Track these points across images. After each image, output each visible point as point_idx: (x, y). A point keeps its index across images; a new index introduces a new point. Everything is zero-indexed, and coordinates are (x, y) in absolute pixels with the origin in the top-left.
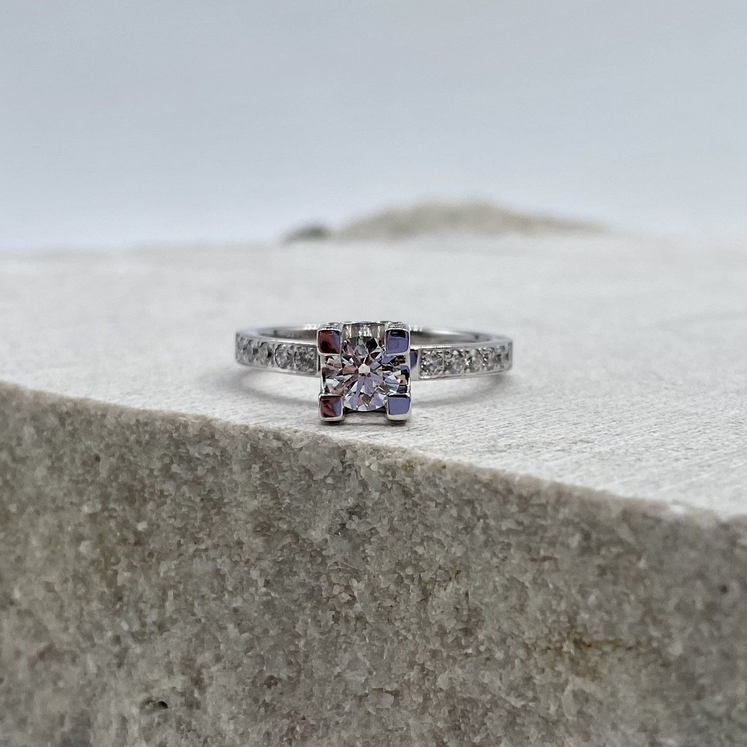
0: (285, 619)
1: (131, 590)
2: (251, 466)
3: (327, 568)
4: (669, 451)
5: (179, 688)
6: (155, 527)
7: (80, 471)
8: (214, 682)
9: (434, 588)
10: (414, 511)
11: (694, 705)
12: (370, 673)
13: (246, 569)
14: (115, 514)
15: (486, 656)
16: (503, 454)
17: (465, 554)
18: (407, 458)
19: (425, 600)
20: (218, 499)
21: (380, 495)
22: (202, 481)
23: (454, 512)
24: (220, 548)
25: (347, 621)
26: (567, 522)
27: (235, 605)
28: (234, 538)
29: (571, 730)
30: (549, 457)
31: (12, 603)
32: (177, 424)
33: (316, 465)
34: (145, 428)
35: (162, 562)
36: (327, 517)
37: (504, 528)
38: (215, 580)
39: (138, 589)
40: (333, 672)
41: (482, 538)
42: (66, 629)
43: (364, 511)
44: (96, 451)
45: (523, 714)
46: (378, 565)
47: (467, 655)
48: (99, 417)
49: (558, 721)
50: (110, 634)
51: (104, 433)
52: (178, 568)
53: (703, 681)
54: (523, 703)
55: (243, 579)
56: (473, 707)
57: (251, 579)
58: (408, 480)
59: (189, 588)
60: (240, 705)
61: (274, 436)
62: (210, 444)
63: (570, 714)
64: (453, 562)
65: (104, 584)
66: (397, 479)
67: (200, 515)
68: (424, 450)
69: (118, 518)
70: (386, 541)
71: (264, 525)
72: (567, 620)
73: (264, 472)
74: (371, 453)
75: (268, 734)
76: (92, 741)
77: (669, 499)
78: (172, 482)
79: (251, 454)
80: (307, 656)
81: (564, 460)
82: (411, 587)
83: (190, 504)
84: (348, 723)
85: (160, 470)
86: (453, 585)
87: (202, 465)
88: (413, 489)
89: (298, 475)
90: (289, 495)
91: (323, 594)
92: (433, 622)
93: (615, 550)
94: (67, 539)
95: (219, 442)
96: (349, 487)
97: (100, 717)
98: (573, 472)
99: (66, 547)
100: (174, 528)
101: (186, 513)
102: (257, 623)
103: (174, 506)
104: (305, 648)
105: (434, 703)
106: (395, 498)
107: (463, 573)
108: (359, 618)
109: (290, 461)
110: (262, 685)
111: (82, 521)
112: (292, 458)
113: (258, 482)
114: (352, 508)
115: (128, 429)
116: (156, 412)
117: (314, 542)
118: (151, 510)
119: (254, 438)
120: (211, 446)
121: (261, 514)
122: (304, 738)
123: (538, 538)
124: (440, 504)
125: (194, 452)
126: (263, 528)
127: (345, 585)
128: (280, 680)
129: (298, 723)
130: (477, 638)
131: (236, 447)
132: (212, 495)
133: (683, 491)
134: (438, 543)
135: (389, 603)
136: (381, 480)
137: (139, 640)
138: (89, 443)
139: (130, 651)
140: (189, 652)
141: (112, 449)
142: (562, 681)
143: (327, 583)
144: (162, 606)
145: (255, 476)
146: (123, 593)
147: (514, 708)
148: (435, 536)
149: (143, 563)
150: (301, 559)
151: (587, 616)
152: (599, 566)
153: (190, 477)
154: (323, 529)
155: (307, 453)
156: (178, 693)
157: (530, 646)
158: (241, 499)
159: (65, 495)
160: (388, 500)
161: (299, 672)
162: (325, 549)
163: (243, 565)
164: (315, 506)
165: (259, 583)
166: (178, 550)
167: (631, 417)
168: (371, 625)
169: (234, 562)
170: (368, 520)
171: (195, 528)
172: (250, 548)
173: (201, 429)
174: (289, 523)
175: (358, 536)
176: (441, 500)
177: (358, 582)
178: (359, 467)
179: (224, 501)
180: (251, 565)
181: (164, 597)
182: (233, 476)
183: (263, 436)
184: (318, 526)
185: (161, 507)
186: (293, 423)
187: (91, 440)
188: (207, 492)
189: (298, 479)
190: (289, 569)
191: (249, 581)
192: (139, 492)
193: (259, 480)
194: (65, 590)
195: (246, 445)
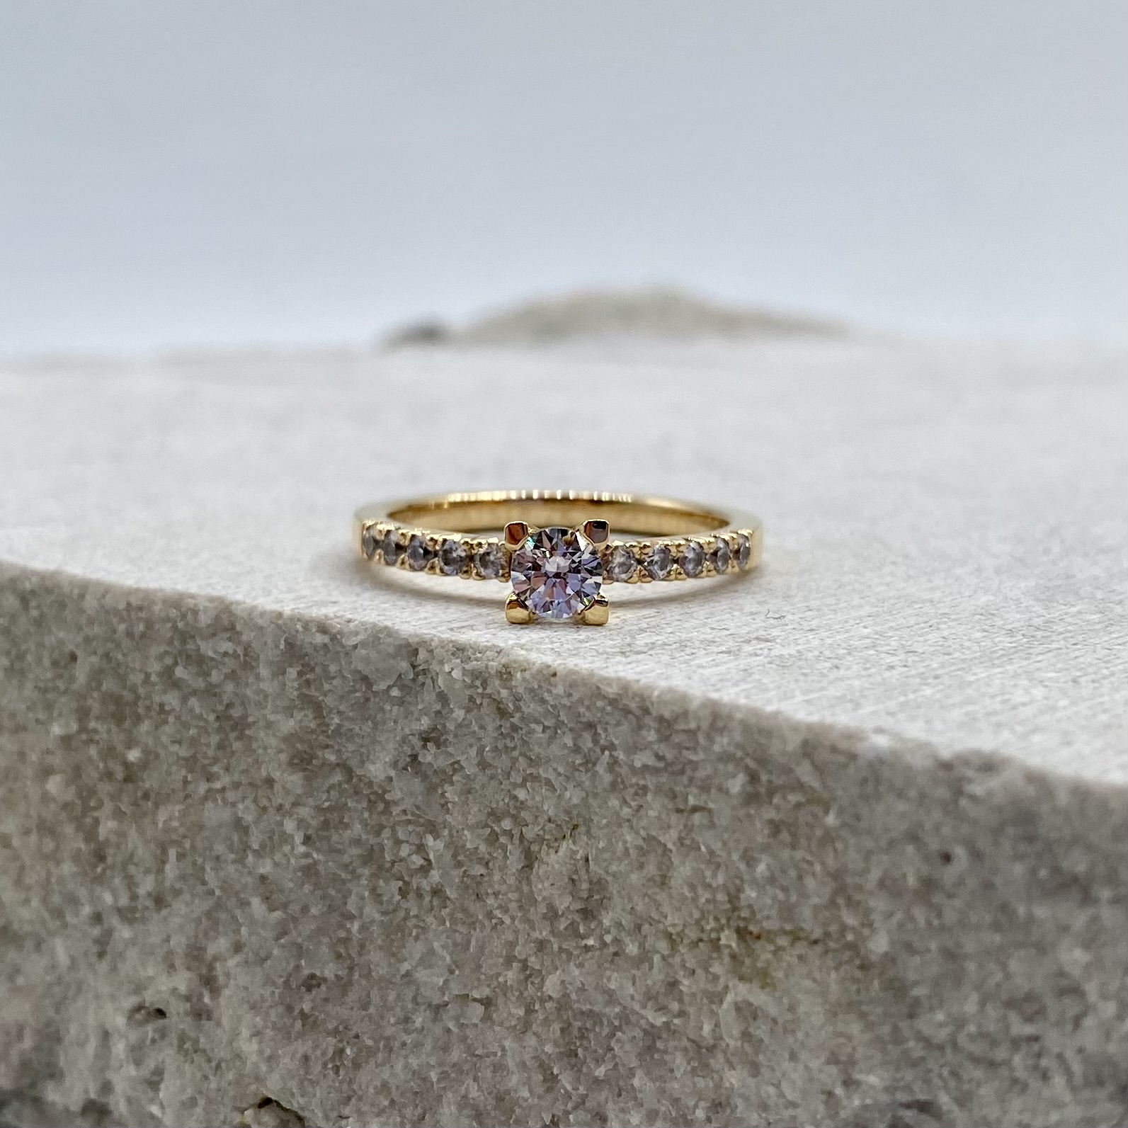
0: (333, 893)
2: (285, 670)
3: (392, 819)
4: (883, 655)
5: (183, 988)
6: (151, 757)
7: (49, 675)
8: (232, 982)
9: (541, 849)
10: (513, 738)
11: (904, 1025)
12: (452, 972)
14: (96, 737)
15: (612, 949)
16: (640, 657)
17: (585, 800)
18: (503, 661)
19: (529, 867)
20: (239, 717)
21: (466, 715)
22: (218, 690)
23: (568, 740)
24: (241, 788)
25: (420, 896)
26: (726, 757)
27: (262, 871)
28: (261, 773)
29: (734, 1060)
30: (707, 662)
32: (184, 609)
33: (377, 670)
34: (140, 614)
35: (162, 808)
36: (391, 745)
37: (638, 764)
38: (235, 834)
39: (127, 845)
40: (398, 970)
41: (607, 778)
42: (27, 901)
43: (444, 737)
44: (71, 647)
45: (664, 1036)
46: (463, 815)
47: (587, 949)
48: (75, 597)
49: (714, 1046)
50: (87, 910)
51: (83, 621)
52: (184, 816)
53: (919, 992)
54: (664, 1019)
55: (274, 833)
56: (595, 1024)
57: (285, 833)
58: (504, 693)
59: (199, 845)
60: (267, 1014)
61: (318, 627)
62: (230, 638)
63: (731, 1037)
64: (568, 812)
65: (81, 836)
66: (488, 691)
67: (215, 739)
68: (527, 650)
69: (101, 743)
70: (474, 780)
71: (304, 755)
72: (726, 898)
73: (304, 678)
74: (453, 654)
75: (306, 1058)
76: (61, 1064)
77: (869, 725)
78: (176, 692)
79: (286, 652)
80: (362, 946)
81: (727, 666)
82: (509, 847)
83: (202, 724)
84: (418, 1045)
85: (160, 674)
86: (568, 845)
87: (217, 668)
88: (511, 705)
89: (352, 684)
90: (339, 711)
91: (386, 856)
92: (539, 899)
93: (793, 798)
94: (29, 772)
95: (241, 635)
96: (423, 701)
97: (73, 1031)
98: (736, 684)
99: (29, 783)
100: (179, 758)
101: (195, 736)
102: (292, 897)
103: (178, 726)
104: (360, 933)
105: (541, 1017)
106: (486, 718)
107: (582, 829)
108: (437, 892)
109: (341, 665)
110: (299, 988)
111: (51, 747)
112: (342, 659)
113: (295, 693)
114: (427, 732)
115: (115, 616)
116: (155, 591)
117: (374, 781)
118: (148, 733)
119: (290, 631)
120: (230, 641)
121: (302, 741)
122: (357, 1066)
123: (685, 779)
124: (549, 728)
125: (207, 649)
126: (302, 761)
127: (417, 842)
128: (325, 980)
129: (348, 1043)
130: (601, 923)
131: (266, 643)
132: (232, 712)
133: (892, 714)
134: (546, 784)
135: (479, 870)
136: (468, 692)
137: (127, 919)
138: (62, 634)
139: (116, 935)
140: (196, 937)
141: (93, 644)
142: (720, 988)
143: (392, 841)
144: (160, 871)
145: (291, 685)
146: (107, 850)
147: (653, 1026)
148: (544, 775)
149: (134, 808)
150: (354, 804)
151: (754, 895)
152: (771, 822)
153: (200, 684)
154: (385, 762)
155: (363, 652)
156: (180, 996)
157: (674, 937)
158: (272, 718)
159: (29, 708)
160: (476, 722)
161: (351, 969)
162: (388, 791)
163: (274, 812)
164: (375, 728)
165: (296, 838)
166: (184, 790)
167: (836, 604)
168: (452, 902)
169: (261, 808)
170: (450, 749)
171: (208, 758)
172: (284, 788)
173: (216, 616)
174: (339, 753)
175: (435, 772)
176: (550, 722)
177: (435, 840)
178: (436, 674)
179: (248, 721)
180: (285, 813)
181: (163, 857)
182: (261, 685)
183: (302, 626)
184: (379, 758)
185: (161, 728)
186: (347, 609)
187: (64, 631)
188: (225, 707)
189: (352, 689)
190: (338, 819)
191: (282, 836)
192: (130, 706)
193: (296, 690)
194: (26, 846)
195: (279, 640)
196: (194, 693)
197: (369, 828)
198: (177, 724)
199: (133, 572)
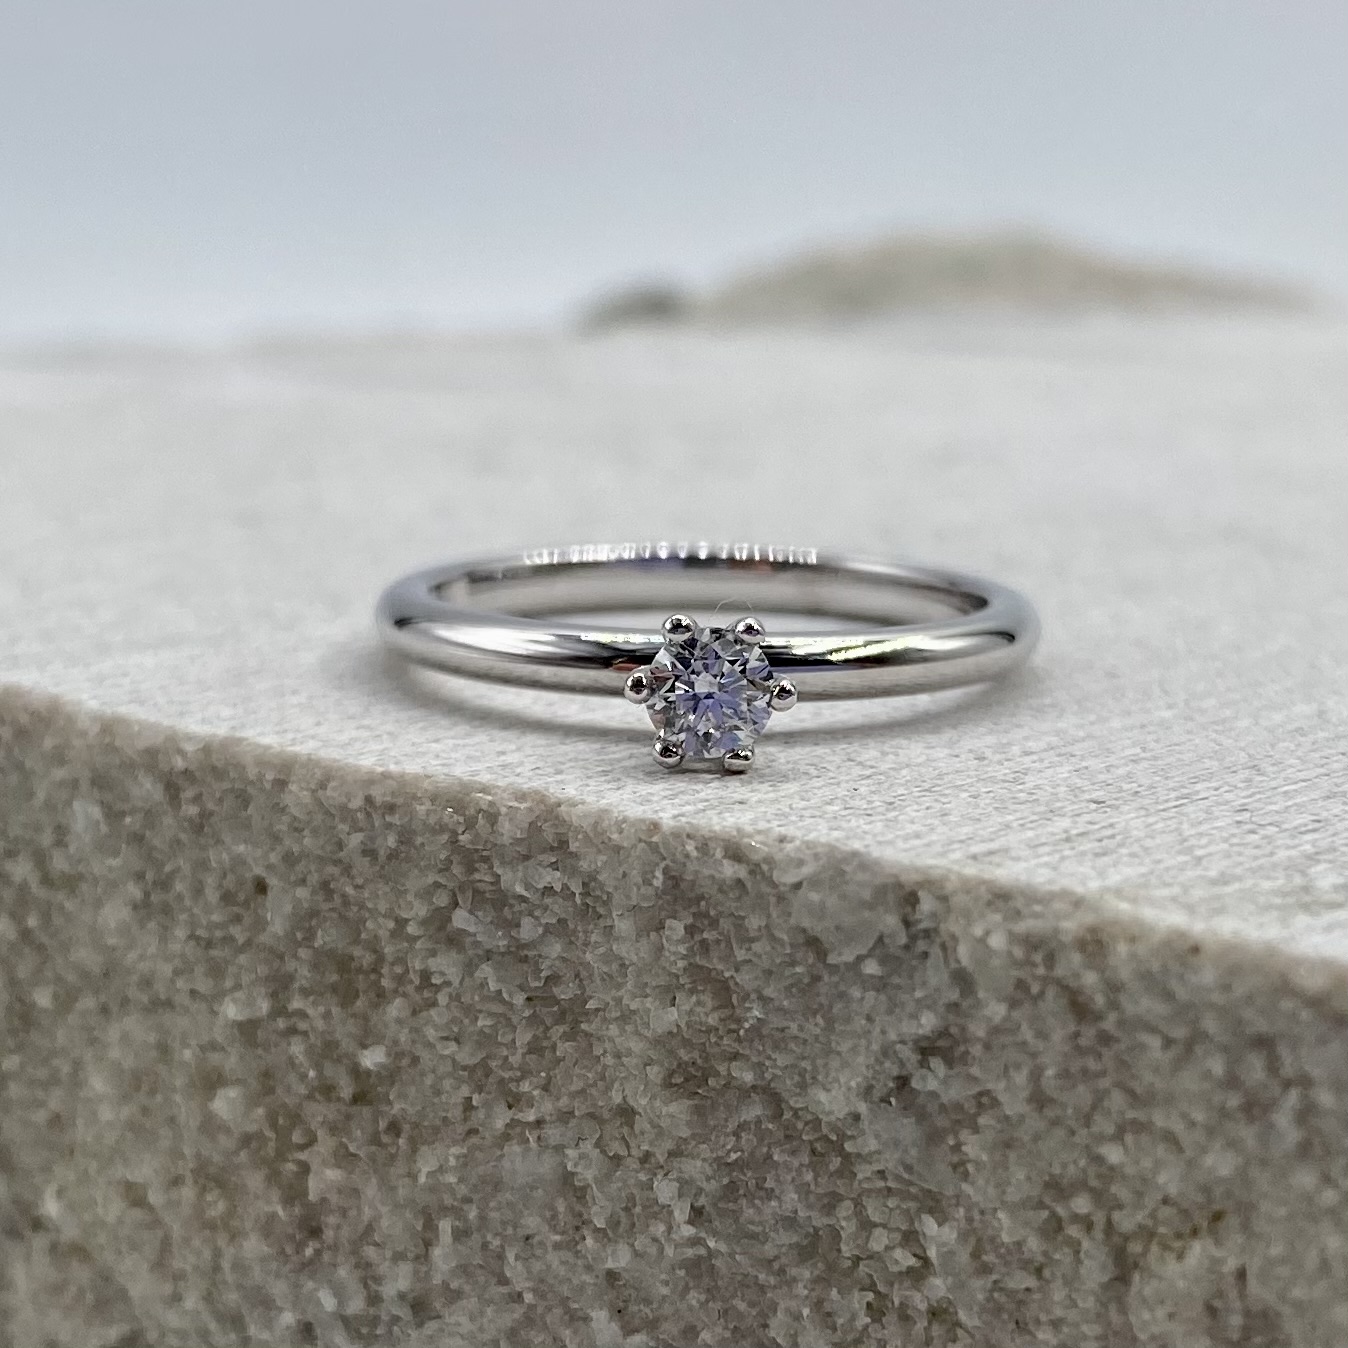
0: (742, 1306)
1: (344, 1212)
2: (660, 922)
3: (855, 1185)
6: (405, 1062)
7: (216, 918)
9: (1145, 1253)
10: (1100, 1056)
13: (643, 1177)
14: (302, 1026)
16: (1341, 915)
17: (1243, 1175)
18: (1089, 919)
19: (1122, 1278)
20: (571, 999)
21: (1009, 1011)
22: (531, 953)
23: (1217, 1066)
24: (573, 1123)
25: (905, 1317)
27: (610, 1265)
28: (610, 1098)
31: (37, 1224)
32: (471, 811)
33: (838, 928)
34: (388, 819)
35: (424, 1149)
36: (861, 1059)
38: (561, 1200)
39: (359, 1209)
41: (1293, 1136)
42: (176, 1298)
43: (962, 1048)
44: (259, 871)
46: (998, 1186)
48: (268, 786)
50: (288, 1318)
51: (284, 828)
52: (465, 1165)
55: (634, 1199)
57: (656, 1201)
58: (1090, 979)
59: (494, 1215)
61: (726, 850)
62: (556, 862)
64: (1206, 1190)
65: (275, 1195)
66: (1058, 972)
67: (524, 1037)
68: (1134, 901)
69: (312, 1034)
70: (1019, 1125)
71: (692, 1070)
74: (989, 904)
78: (454, 954)
79: (664, 892)
82: (1086, 1244)
83: (498, 1009)
85: (424, 923)
86: (1204, 1248)
87: (531, 914)
88: (1100, 1000)
89: (788, 951)
90: (762, 998)
91: (844, 1248)
92: (1143, 1337)
94: (179, 1082)
95: (579, 859)
96: (924, 983)
99: (178, 1098)
100: (456, 1066)
101: (487, 1030)
102: (667, 1309)
103: (457, 1013)
106: (1050, 1019)
107: (1232, 1221)
108: (935, 1313)
109: (769, 916)
111: (220, 1039)
112: (772, 908)
113: (681, 964)
114: (927, 1038)
115: (343, 820)
116: (417, 777)
117: (825, 1119)
118: (399, 1021)
119: (674, 855)
120: (557, 869)
121: (687, 1043)
124: (1176, 1041)
125: (513, 881)
126: (689, 1079)
127: (903, 1228)
131: (625, 875)
132: (556, 990)
134: (1164, 1140)
135: (1021, 1281)
136: (1015, 973)
137: (360, 1336)
138: (241, 848)
141: (300, 868)
143: (854, 1222)
144: (423, 1257)
145: (673, 949)
146: (324, 1218)
149: (373, 1148)
150: (788, 1158)
153: (500, 942)
154: (849, 1089)
155: (815, 897)
158: (634, 1005)
159: (177, 973)
160: (1030, 1025)
162: (852, 1137)
163: (636, 1166)
164: (829, 1028)
165: (676, 1214)
166: (465, 1120)
168: (967, 1332)
169: (611, 1158)
170: (975, 1071)
171: (512, 1068)
172: (654, 1126)
173: (530, 824)
174: (759, 1067)
175: (943, 1108)
176: (1180, 1032)
177: (940, 1225)
178: (954, 938)
179: (587, 1007)
180: (657, 1168)
181: (429, 1235)
182: (614, 948)
183: (696, 848)
184: (837, 1080)
185: (424, 1014)
186: (769, 816)
187: (245, 842)
188: (543, 981)
189: (787, 959)
190: (754, 1181)
191: (650, 1206)
192: (367, 973)
193: (682, 959)
194: (174, 1205)
195: (653, 872)
196: (488, 956)
197: (812, 1198)
198: (453, 1009)
199: (365, 742)
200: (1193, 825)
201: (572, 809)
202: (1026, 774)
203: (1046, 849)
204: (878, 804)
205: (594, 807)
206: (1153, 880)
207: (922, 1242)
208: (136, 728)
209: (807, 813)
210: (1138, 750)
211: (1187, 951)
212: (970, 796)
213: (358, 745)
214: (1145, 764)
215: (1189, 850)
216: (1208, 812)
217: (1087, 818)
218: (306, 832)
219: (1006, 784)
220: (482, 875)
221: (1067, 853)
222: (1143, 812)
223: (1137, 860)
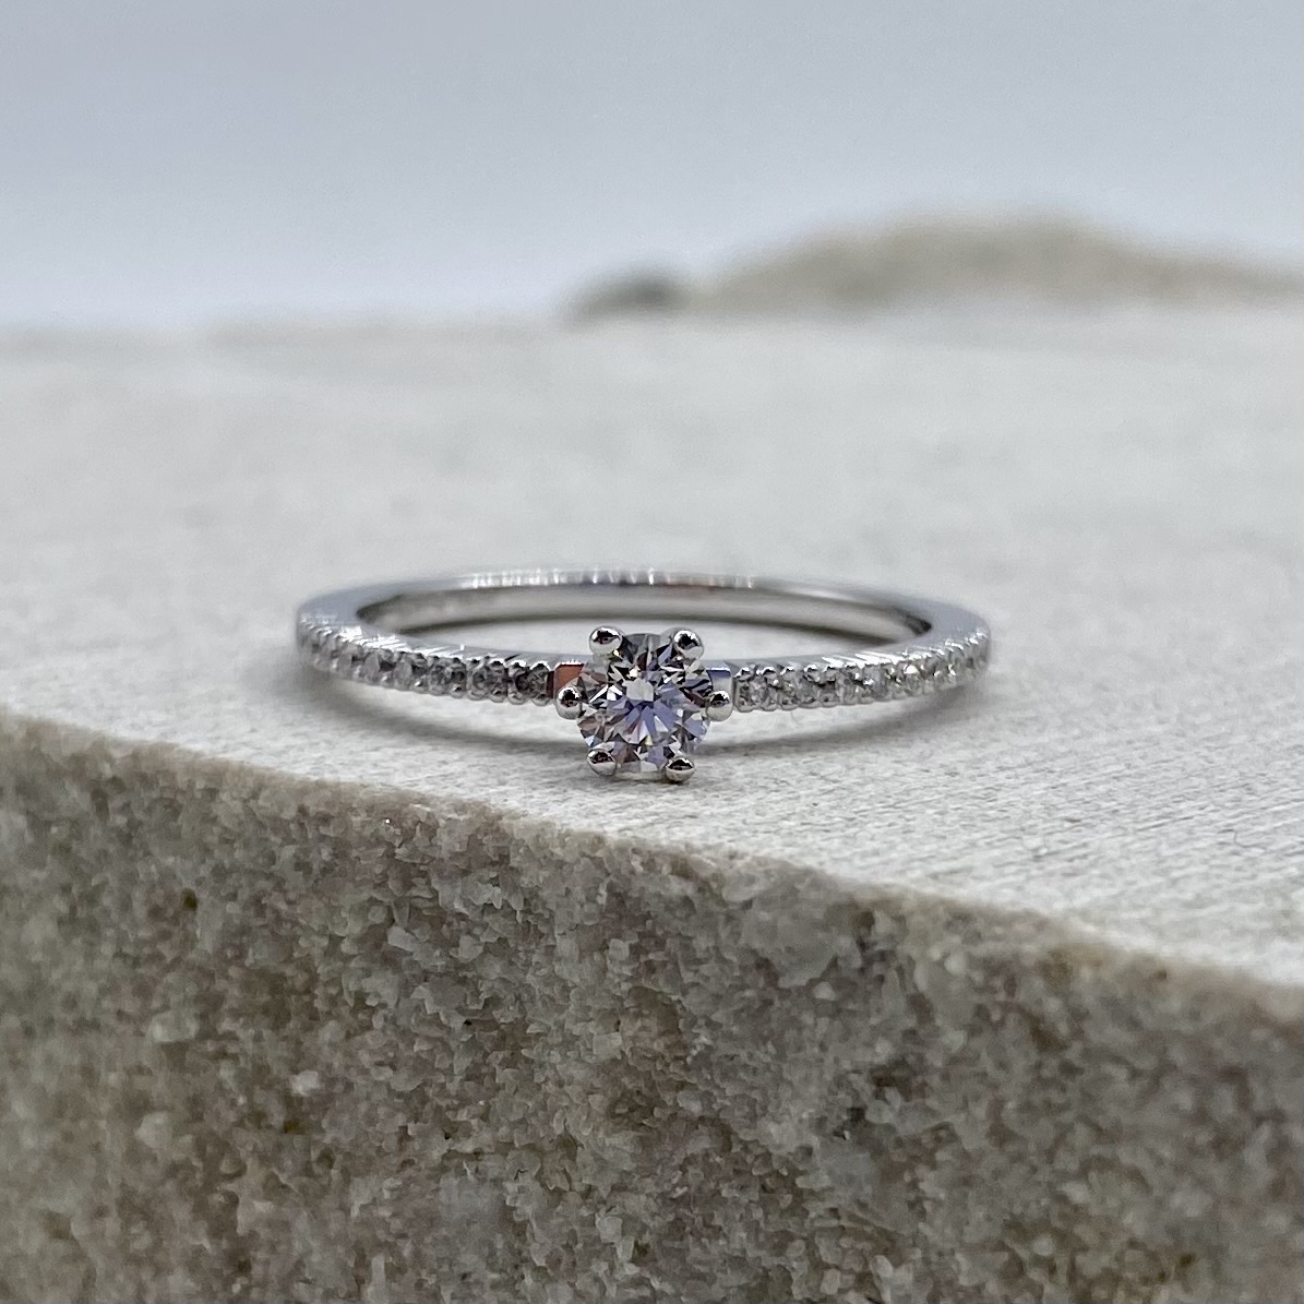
1: (273, 1248)
2: (605, 942)
3: (807, 1224)
6: (339, 1088)
7: (144, 933)
9: (1112, 1296)
10: (1063, 1088)
13: (585, 1212)
14: (232, 1049)
17: (1212, 1212)
18: (1052, 942)
20: (511, 1023)
21: (968, 1040)
22: (470, 974)
23: (1185, 1100)
24: (512, 1155)
28: (552, 1128)
32: (409, 823)
33: (789, 950)
34: (323, 830)
35: (357, 1181)
36: (813, 1089)
38: (499, 1236)
39: (289, 1242)
41: (1262, 1173)
43: (919, 1079)
44: (189, 884)
46: (956, 1225)
48: (198, 795)
51: (215, 839)
52: (399, 1198)
55: (575, 1235)
57: (598, 1239)
58: (1053, 1005)
59: (430, 1252)
61: (674, 865)
62: (497, 878)
64: (1174, 1231)
65: (202, 1227)
66: (1021, 997)
67: (462, 1063)
68: (1100, 923)
69: (242, 1060)
70: (979, 1161)
71: (637, 1100)
73: (643, 959)
74: (949, 925)
78: (389, 974)
79: (609, 910)
82: (1048, 1289)
83: (436, 1033)
85: (360, 941)
86: (1172, 1293)
87: (469, 933)
88: (1063, 1029)
89: (737, 973)
90: (710, 1024)
91: (795, 1290)
94: (105, 1107)
95: (520, 874)
96: (879, 1011)
99: (103, 1124)
100: (392, 1093)
101: (424, 1056)
103: (393, 1037)
106: (1011, 1049)
107: (1202, 1265)
109: (717, 936)
111: (146, 1063)
112: (720, 927)
113: (625, 987)
115: (275, 831)
116: (353, 788)
117: (775, 1152)
118: (332, 1045)
119: (619, 871)
120: (498, 885)
121: (630, 1070)
124: (1143, 1073)
125: (452, 897)
126: (633, 1110)
127: (858, 1269)
131: (568, 891)
132: (496, 1014)
134: (1130, 1178)
136: (974, 999)
138: (171, 860)
141: (230, 881)
143: (806, 1263)
144: (355, 1296)
145: (616, 970)
146: (252, 1253)
149: (305, 1179)
150: (737, 1194)
153: (438, 962)
154: (801, 1121)
155: (765, 916)
158: (577, 1030)
159: (103, 991)
160: (990, 1055)
162: (802, 1173)
163: (579, 1200)
164: (780, 1056)
165: (619, 1251)
166: (401, 1149)
169: (552, 1192)
170: (932, 1102)
171: (449, 1096)
172: (598, 1159)
173: (470, 837)
174: (707, 1098)
175: (899, 1143)
176: (1147, 1063)
177: (896, 1265)
178: (911, 962)
179: (528, 1031)
180: (599, 1203)
181: (362, 1273)
182: (557, 968)
183: (642, 864)
184: (788, 1111)
185: (358, 1038)
186: (721, 831)
187: (174, 854)
188: (482, 1004)
189: (738, 983)
190: (700, 1219)
191: (592, 1245)
192: (299, 994)
193: (626, 981)
194: (97, 1236)
195: (597, 888)
197: (762, 1238)
198: (389, 1032)
199: (301, 749)
200: (1172, 846)
201: (514, 822)
202: (997, 790)
203: (1013, 868)
204: (837, 819)
205: (538, 819)
206: (1124, 903)
207: (877, 1283)
208: (63, 733)
209: (762, 828)
210: (1122, 767)
211: (1155, 977)
212: (936, 813)
213: (292, 753)
214: (1127, 781)
215: (1164, 872)
216: (1190, 832)
217: (1059, 836)
218: (236, 845)
219: (976, 801)
220: (420, 892)
221: (1034, 872)
222: (1120, 832)
223: (1107, 882)
